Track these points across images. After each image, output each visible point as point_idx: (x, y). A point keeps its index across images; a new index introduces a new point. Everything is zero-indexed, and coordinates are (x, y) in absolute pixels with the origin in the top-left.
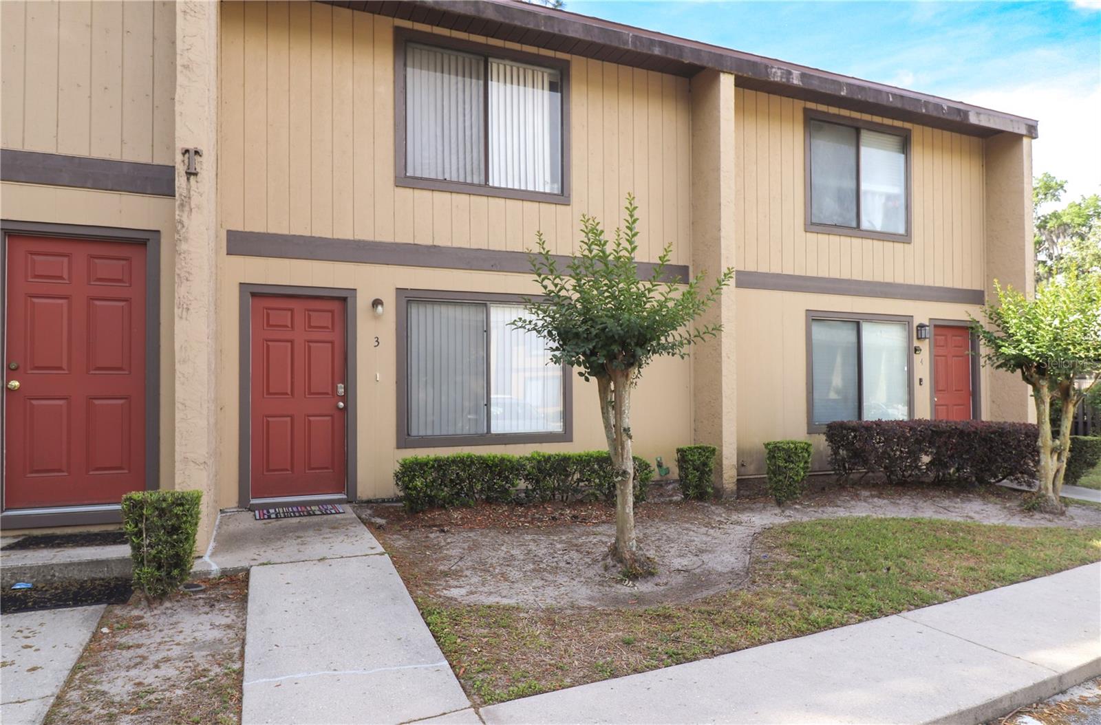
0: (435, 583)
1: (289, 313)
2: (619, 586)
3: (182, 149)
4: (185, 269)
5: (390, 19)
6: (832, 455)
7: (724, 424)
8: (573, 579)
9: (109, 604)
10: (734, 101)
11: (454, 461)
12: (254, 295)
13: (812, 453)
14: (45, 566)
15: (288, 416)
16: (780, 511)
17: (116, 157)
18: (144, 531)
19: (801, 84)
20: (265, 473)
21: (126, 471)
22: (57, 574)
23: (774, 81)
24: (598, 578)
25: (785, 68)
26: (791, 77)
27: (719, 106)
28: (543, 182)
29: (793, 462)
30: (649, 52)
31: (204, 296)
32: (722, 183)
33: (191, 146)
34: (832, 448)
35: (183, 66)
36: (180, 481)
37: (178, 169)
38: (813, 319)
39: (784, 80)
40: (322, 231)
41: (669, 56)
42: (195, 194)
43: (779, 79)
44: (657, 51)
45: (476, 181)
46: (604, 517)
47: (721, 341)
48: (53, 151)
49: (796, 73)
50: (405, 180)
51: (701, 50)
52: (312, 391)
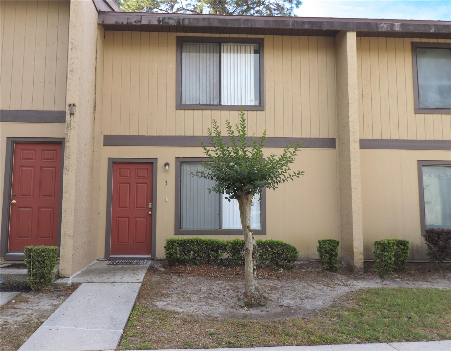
0: (156, 298)
1: (129, 170)
2: (241, 310)
3: (69, 104)
4: (68, 154)
5: (175, 33)
6: (428, 249)
7: (353, 228)
8: (221, 303)
9: (22, 292)
10: (356, 45)
11: (188, 241)
12: (114, 163)
13: (410, 248)
14: (8, 275)
15: (127, 218)
16: (381, 281)
17: (52, 109)
18: (31, 262)
19: (401, 30)
20: (117, 244)
21: (51, 239)
22: (12, 279)
23: (382, 31)
24: (233, 305)
25: (390, 23)
26: (394, 27)
27: (347, 49)
28: (250, 100)
29: (387, 251)
30: (302, 28)
31: (74, 164)
32: (349, 91)
33: (72, 103)
34: (428, 245)
35: (70, 71)
36: (62, 244)
37: (67, 113)
38: (423, 166)
39: (389, 29)
40: (143, 132)
41: (314, 28)
42: (73, 122)
43: (385, 29)
44: (306, 27)
45: (215, 103)
46: (267, 276)
47: (351, 180)
48: (30, 109)
49: (397, 24)
50: (181, 106)
51: (334, 22)
52: (138, 206)
